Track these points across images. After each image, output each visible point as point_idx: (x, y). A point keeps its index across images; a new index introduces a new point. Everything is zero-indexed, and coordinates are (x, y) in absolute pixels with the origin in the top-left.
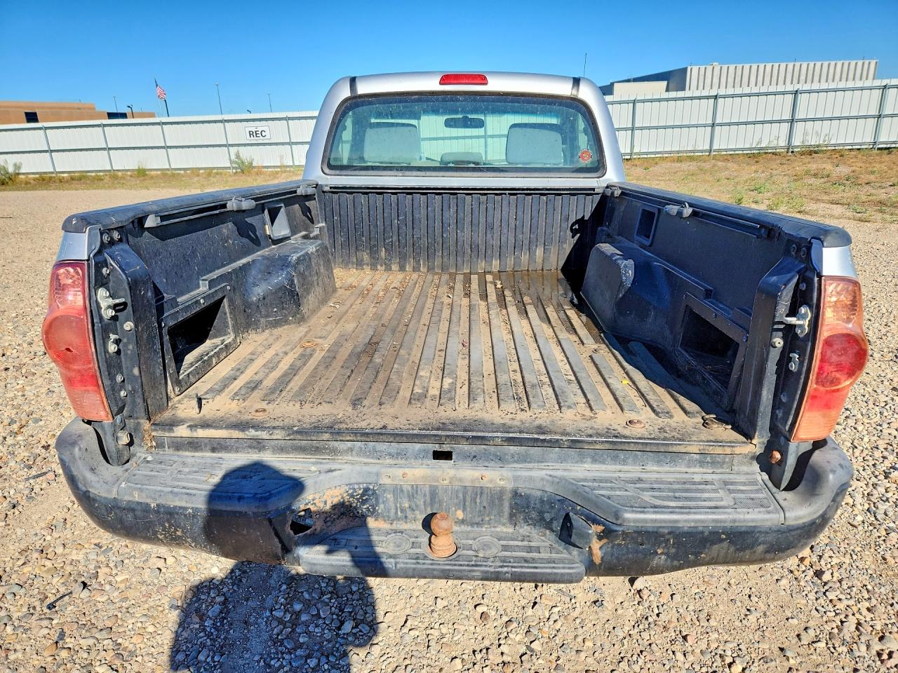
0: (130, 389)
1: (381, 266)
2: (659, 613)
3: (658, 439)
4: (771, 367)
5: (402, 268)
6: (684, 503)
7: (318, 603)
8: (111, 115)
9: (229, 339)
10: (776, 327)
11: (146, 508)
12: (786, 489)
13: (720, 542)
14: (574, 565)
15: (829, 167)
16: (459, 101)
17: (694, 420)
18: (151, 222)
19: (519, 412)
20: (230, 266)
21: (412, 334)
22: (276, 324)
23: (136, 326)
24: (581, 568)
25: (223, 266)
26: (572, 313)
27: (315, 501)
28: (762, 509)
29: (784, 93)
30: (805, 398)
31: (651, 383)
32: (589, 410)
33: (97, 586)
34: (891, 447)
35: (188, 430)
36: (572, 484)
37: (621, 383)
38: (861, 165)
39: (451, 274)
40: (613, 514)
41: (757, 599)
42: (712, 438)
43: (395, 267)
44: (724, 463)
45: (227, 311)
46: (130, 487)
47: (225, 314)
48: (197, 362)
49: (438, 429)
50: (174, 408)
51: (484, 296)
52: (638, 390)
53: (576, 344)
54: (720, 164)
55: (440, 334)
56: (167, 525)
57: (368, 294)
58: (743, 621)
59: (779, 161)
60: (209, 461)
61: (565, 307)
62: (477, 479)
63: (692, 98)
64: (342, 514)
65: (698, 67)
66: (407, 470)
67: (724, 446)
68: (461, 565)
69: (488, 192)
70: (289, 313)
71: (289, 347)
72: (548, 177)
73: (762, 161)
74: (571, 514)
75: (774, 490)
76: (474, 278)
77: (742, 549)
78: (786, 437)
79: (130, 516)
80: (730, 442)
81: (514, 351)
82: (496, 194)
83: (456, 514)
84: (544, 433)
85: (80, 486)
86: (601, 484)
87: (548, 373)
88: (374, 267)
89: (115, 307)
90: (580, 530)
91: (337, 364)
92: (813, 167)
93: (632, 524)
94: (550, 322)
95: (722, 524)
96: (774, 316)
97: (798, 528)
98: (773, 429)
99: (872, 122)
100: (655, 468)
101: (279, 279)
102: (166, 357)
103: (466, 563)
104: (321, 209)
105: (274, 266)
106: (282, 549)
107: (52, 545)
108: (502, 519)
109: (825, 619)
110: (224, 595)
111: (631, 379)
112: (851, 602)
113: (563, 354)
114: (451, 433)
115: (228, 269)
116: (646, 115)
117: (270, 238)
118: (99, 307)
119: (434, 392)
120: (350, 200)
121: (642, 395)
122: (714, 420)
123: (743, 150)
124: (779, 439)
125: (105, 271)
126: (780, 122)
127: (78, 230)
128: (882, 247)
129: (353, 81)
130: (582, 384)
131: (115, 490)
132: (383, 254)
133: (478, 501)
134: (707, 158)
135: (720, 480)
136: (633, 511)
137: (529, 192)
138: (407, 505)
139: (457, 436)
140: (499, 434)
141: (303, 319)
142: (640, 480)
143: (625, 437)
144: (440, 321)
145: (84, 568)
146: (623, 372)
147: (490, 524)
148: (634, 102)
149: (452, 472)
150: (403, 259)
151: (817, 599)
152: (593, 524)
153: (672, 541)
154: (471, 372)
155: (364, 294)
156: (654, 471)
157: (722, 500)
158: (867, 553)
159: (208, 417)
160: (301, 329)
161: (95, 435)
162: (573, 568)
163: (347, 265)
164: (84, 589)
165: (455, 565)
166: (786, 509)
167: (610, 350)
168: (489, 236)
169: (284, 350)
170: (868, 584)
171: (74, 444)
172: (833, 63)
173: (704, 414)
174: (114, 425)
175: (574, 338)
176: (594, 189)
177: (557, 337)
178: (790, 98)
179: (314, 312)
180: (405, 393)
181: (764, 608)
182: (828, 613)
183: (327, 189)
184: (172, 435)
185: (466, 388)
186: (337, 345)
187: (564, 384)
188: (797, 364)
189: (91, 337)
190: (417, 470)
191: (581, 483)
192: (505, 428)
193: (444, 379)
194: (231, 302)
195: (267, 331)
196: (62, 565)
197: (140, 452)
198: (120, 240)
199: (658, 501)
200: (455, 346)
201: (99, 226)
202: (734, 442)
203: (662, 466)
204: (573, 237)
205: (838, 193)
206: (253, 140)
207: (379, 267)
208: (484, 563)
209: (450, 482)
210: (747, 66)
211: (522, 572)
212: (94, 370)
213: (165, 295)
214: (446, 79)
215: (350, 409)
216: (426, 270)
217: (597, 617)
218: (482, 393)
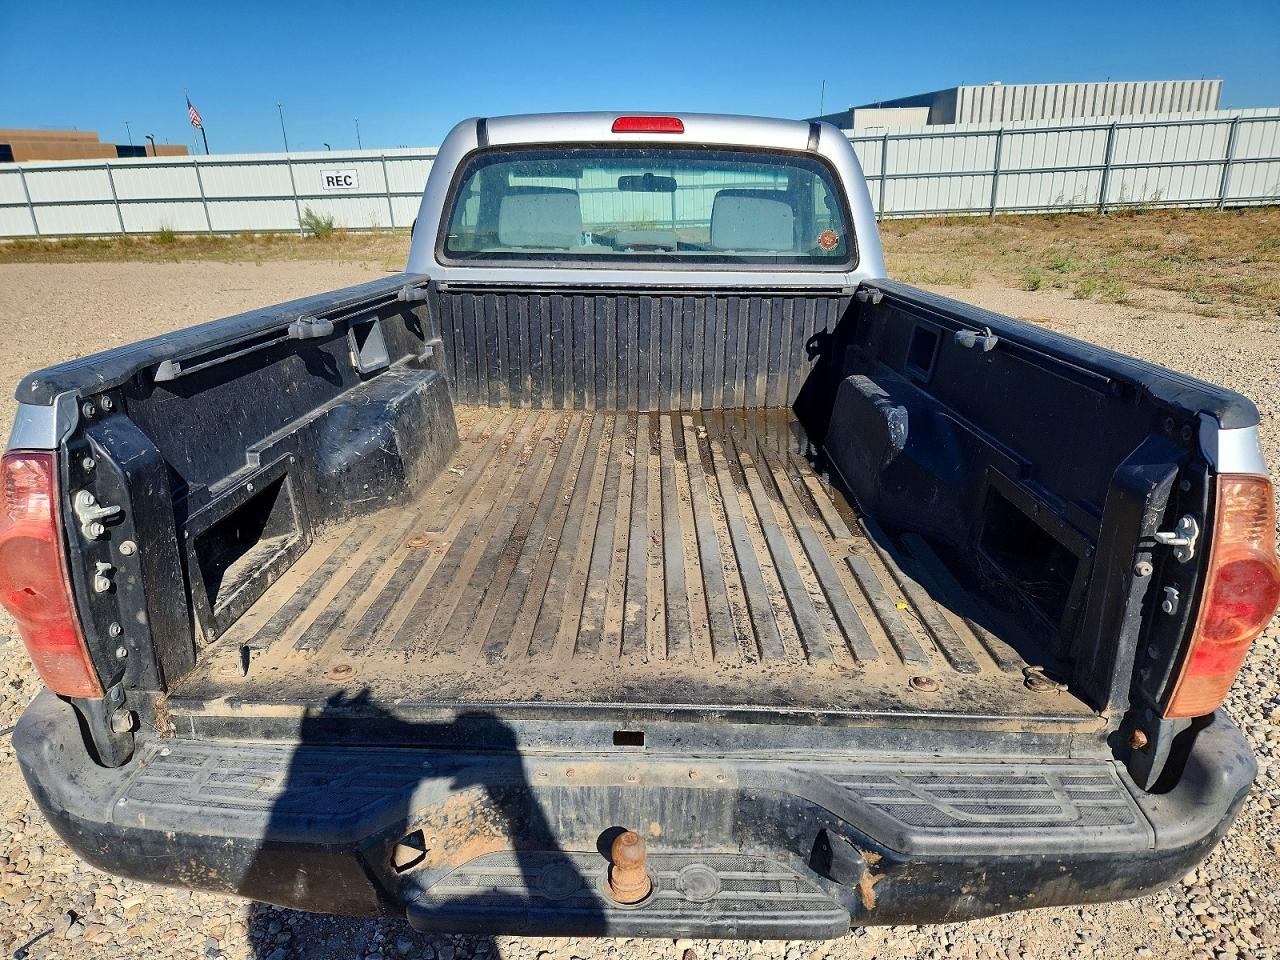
0: (133, 645)
1: (526, 401)
2: (950, 945)
3: (960, 712)
4: (1134, 605)
5: (558, 405)
6: (1003, 816)
7: (436, 940)
8: (124, 151)
9: (293, 539)
10: (1142, 545)
11: (159, 838)
12: (1155, 790)
13: (1057, 877)
14: (833, 912)
15: (1157, 234)
16: (641, 156)
17: (1011, 675)
18: (164, 373)
19: (744, 664)
20: (294, 423)
21: (577, 520)
22: (368, 508)
23: (140, 547)
24: (843, 916)
25: (283, 424)
26: (812, 482)
27: (429, 819)
28: (1120, 827)
29: (1094, 128)
30: (1188, 657)
31: (941, 607)
32: (850, 658)
33: (93, 918)
34: (1269, 668)
35: (227, 707)
36: (831, 784)
37: (897, 610)
38: (1201, 231)
39: (630, 414)
40: (895, 838)
41: (1091, 918)
42: (1040, 708)
43: (547, 404)
44: (1058, 745)
45: (291, 495)
46: (133, 806)
47: (288, 499)
48: (244, 582)
49: (622, 699)
50: (206, 665)
51: (681, 454)
52: (923, 621)
53: (821, 538)
54: (1005, 228)
55: (618, 521)
56: (194, 863)
57: (507, 449)
58: (1072, 954)
59: (1087, 226)
60: (260, 754)
61: (803, 471)
62: (682, 776)
63: (965, 135)
64: (472, 833)
65: (973, 87)
66: (573, 765)
67: (1059, 722)
68: (659, 917)
69: (686, 293)
70: (387, 491)
71: (388, 548)
72: (773, 271)
73: (1064, 225)
74: (829, 831)
75: (1137, 791)
76: (666, 420)
77: (1091, 886)
78: (1154, 710)
79: (134, 850)
80: (1069, 715)
81: (731, 551)
82: (697, 296)
83: (649, 829)
84: (785, 704)
85: (53, 803)
86: (874, 785)
87: (784, 590)
88: (515, 404)
89: (104, 521)
90: (844, 860)
91: (463, 577)
92: (1136, 234)
93: (924, 854)
94: (781, 498)
95: (1062, 852)
96: (1140, 529)
97: (1175, 853)
98: (1135, 696)
99: (1216, 171)
100: (955, 754)
101: (372, 438)
102: (192, 585)
103: (668, 913)
104: (434, 316)
105: (364, 418)
106: (379, 896)
107: (24, 849)
108: (720, 834)
109: (1191, 948)
110: (290, 930)
111: (910, 601)
112: (1228, 920)
113: (804, 555)
114: (642, 706)
115: (292, 428)
116: (901, 158)
117: (357, 371)
118: (77, 523)
119: (613, 628)
120: (478, 302)
121: (930, 631)
122: (1043, 676)
123: (1036, 208)
124: (1144, 712)
125: (87, 463)
126: (1088, 169)
127: (42, 400)
128: (1239, 357)
129: (481, 125)
130: (837, 611)
131: (109, 811)
132: (528, 384)
133: (684, 808)
134: (987, 221)
135: (1053, 774)
136: (926, 833)
137: (745, 293)
138: (573, 816)
139: (652, 710)
140: (717, 707)
141: (409, 498)
142: (933, 777)
143: (910, 709)
144: (617, 497)
145: (74, 888)
146: (896, 587)
147: (701, 842)
148: (885, 139)
149: (644, 767)
150: (559, 391)
151: (1178, 915)
152: (863, 851)
153: (984, 875)
154: (668, 591)
155: (501, 449)
156: (953, 760)
157: (1060, 812)
158: (1246, 838)
159: (258, 682)
160: (406, 514)
161: (76, 720)
162: (831, 917)
163: (474, 400)
164: (72, 923)
165: (651, 916)
166: (1157, 826)
167: (874, 547)
168: (686, 357)
169: (378, 554)
170: (1249, 888)
171: (40, 739)
172: (1160, 84)
173: (1027, 665)
174: (106, 704)
175: (819, 526)
176: (840, 290)
177: (794, 525)
178: (1103, 135)
179: (426, 483)
180: (568, 632)
181: (1102, 932)
182: (1195, 938)
183: (444, 287)
184: (202, 714)
185: (661, 618)
186: (462, 543)
187: (811, 612)
188: (1177, 603)
189: (65, 570)
190: (590, 764)
191: (844, 784)
192: (726, 695)
193: (628, 605)
194: (297, 481)
195: (354, 520)
196: (38, 883)
197: (152, 742)
198: (113, 410)
199: (963, 813)
200: (642, 544)
201: (76, 391)
202: (1074, 716)
203: (966, 751)
204: (810, 359)
205: (1173, 273)
206: (334, 190)
207: (523, 403)
208: (696, 913)
209: (640, 782)
210: (1041, 87)
211: (754, 926)
212: (71, 623)
213: (190, 484)
214: (621, 125)
215: (483, 662)
216: (592, 408)
217: (857, 953)
218: (686, 630)
